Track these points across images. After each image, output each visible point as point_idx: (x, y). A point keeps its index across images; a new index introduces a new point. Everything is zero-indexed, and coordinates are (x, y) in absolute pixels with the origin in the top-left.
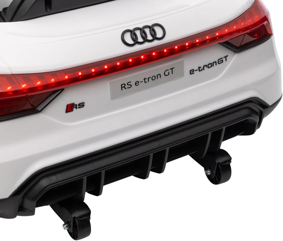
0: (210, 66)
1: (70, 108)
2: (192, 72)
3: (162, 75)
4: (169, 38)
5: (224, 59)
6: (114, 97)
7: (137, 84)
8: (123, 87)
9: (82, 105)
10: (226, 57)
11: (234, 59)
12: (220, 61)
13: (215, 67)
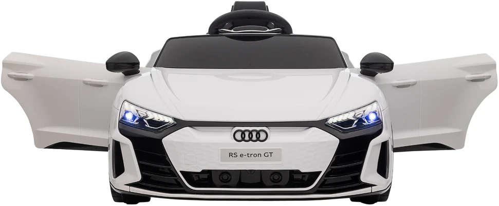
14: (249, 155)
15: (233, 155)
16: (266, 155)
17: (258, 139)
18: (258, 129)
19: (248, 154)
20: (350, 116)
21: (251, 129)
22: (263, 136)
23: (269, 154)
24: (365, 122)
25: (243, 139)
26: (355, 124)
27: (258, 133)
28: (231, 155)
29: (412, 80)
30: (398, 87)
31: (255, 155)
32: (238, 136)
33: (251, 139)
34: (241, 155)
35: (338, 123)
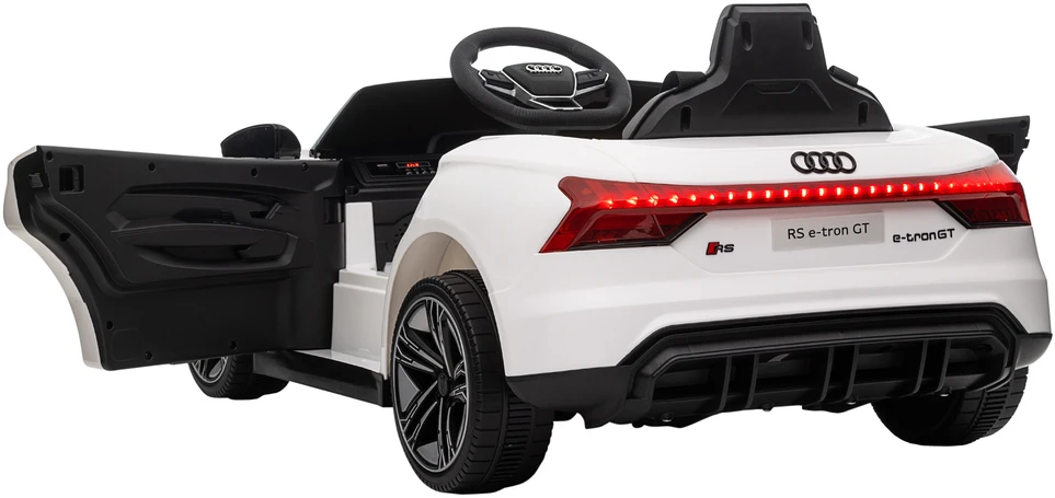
0: (925, 237)
1: (713, 249)
2: (896, 238)
3: (851, 230)
4: (861, 174)
5: (948, 233)
6: (776, 247)
7: (812, 233)
8: (791, 233)
9: (730, 248)
10: (951, 230)
11: (964, 237)
12: (942, 235)
13: (933, 242)
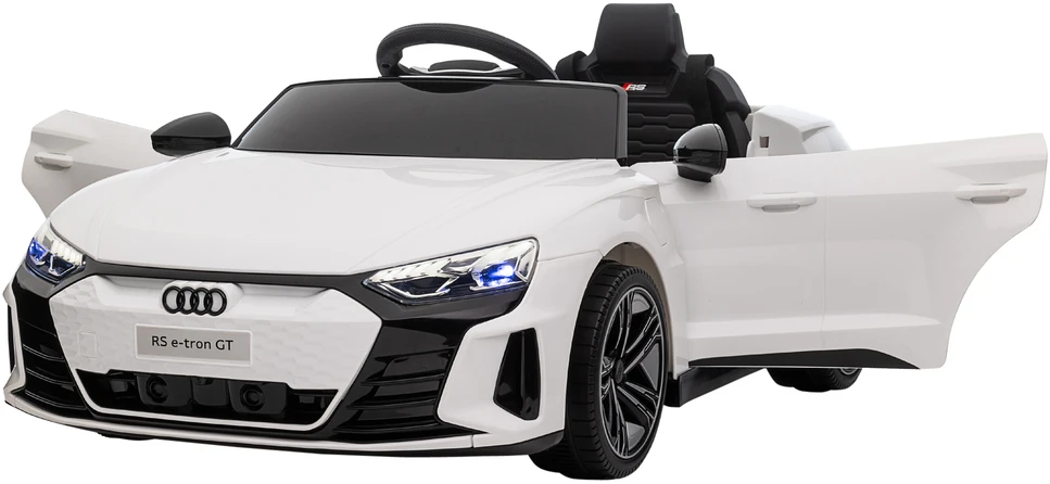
14: (189, 344)
15: (160, 342)
16: (220, 346)
17: (208, 310)
18: (209, 286)
19: (186, 341)
20: (433, 270)
21: (195, 285)
22: (217, 303)
23: (224, 345)
24: (476, 285)
25: (180, 308)
26: (447, 287)
27: (209, 295)
28: (155, 340)
29: (802, 194)
30: (765, 208)
31: (199, 345)
32: (172, 300)
33: (194, 309)
34: (174, 343)
35: (396, 283)
